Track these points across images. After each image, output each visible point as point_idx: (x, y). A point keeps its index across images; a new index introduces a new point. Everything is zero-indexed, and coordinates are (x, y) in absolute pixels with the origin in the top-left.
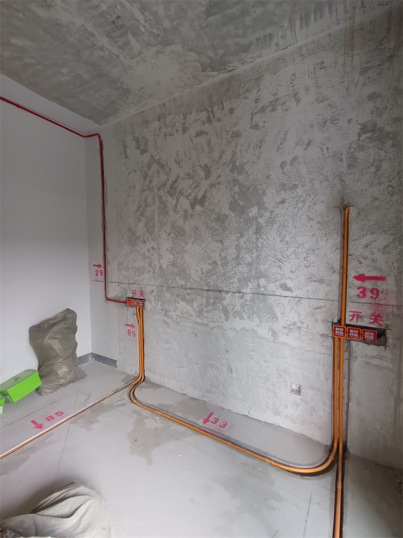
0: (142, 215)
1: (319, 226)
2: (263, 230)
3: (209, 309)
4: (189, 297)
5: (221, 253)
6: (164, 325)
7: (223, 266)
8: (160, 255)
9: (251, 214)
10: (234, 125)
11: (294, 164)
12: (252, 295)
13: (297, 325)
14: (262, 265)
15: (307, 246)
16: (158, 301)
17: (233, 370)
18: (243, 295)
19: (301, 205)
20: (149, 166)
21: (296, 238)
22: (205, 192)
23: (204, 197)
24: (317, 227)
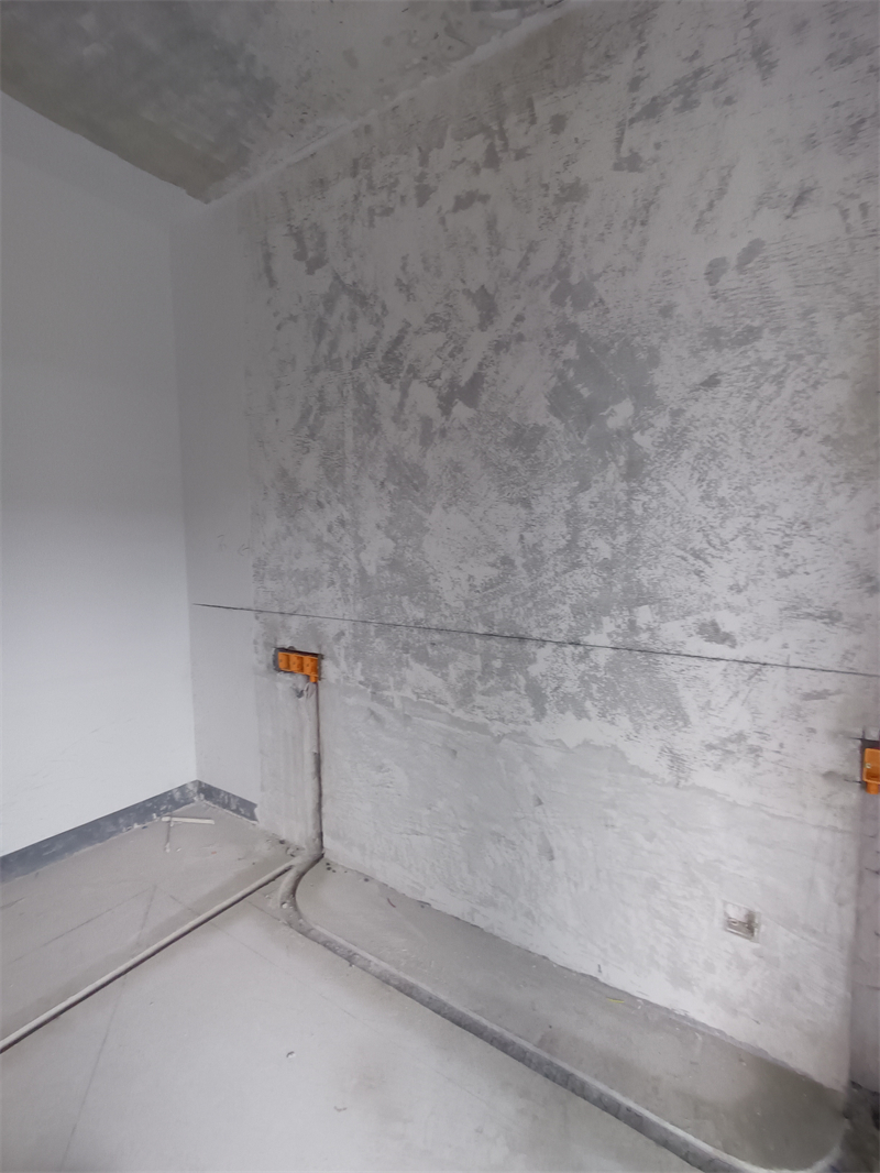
0: (312, 436)
1: (825, 449)
2: (650, 468)
3: (489, 685)
4: (436, 653)
5: (524, 534)
6: (372, 722)
7: (529, 570)
8: (358, 540)
9: (613, 423)
10: (566, 164)
11: (750, 265)
12: (612, 652)
13: (750, 742)
14: (644, 569)
15: (786, 511)
16: (356, 660)
17: (557, 853)
18: (587, 652)
19: (768, 389)
20: (330, 302)
21: (754, 489)
22: (480, 365)
23: (477, 380)
24: (823, 456)
